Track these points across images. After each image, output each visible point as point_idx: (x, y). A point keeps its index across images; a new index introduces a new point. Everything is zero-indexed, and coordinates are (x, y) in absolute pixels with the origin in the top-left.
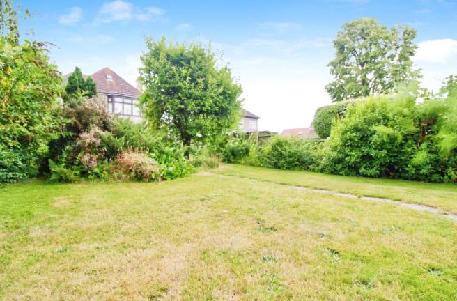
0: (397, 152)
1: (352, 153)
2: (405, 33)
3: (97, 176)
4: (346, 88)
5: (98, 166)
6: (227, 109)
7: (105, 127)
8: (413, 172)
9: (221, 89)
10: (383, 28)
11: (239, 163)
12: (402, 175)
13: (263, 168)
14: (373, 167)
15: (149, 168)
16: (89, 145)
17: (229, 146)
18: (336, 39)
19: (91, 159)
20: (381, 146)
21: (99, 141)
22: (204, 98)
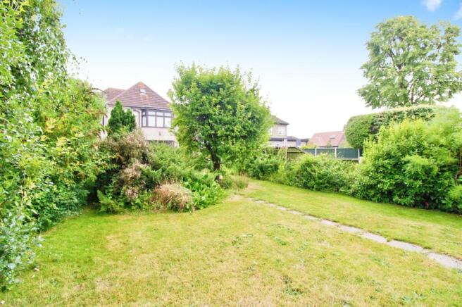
0: (433, 183)
1: (384, 180)
2: (447, 31)
3: (139, 206)
4: (382, 91)
5: (139, 197)
6: (255, 132)
7: (144, 159)
8: (451, 206)
9: (249, 115)
10: (422, 27)
11: (268, 180)
12: (439, 207)
13: (292, 188)
14: (407, 196)
15: (184, 198)
16: (132, 178)
17: (258, 162)
18: (370, 40)
19: (133, 191)
20: (416, 177)
21: (139, 175)
22: (233, 123)
